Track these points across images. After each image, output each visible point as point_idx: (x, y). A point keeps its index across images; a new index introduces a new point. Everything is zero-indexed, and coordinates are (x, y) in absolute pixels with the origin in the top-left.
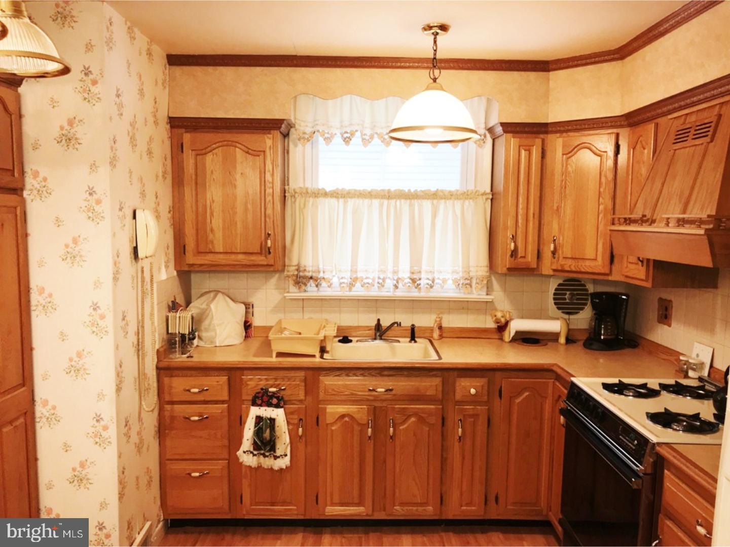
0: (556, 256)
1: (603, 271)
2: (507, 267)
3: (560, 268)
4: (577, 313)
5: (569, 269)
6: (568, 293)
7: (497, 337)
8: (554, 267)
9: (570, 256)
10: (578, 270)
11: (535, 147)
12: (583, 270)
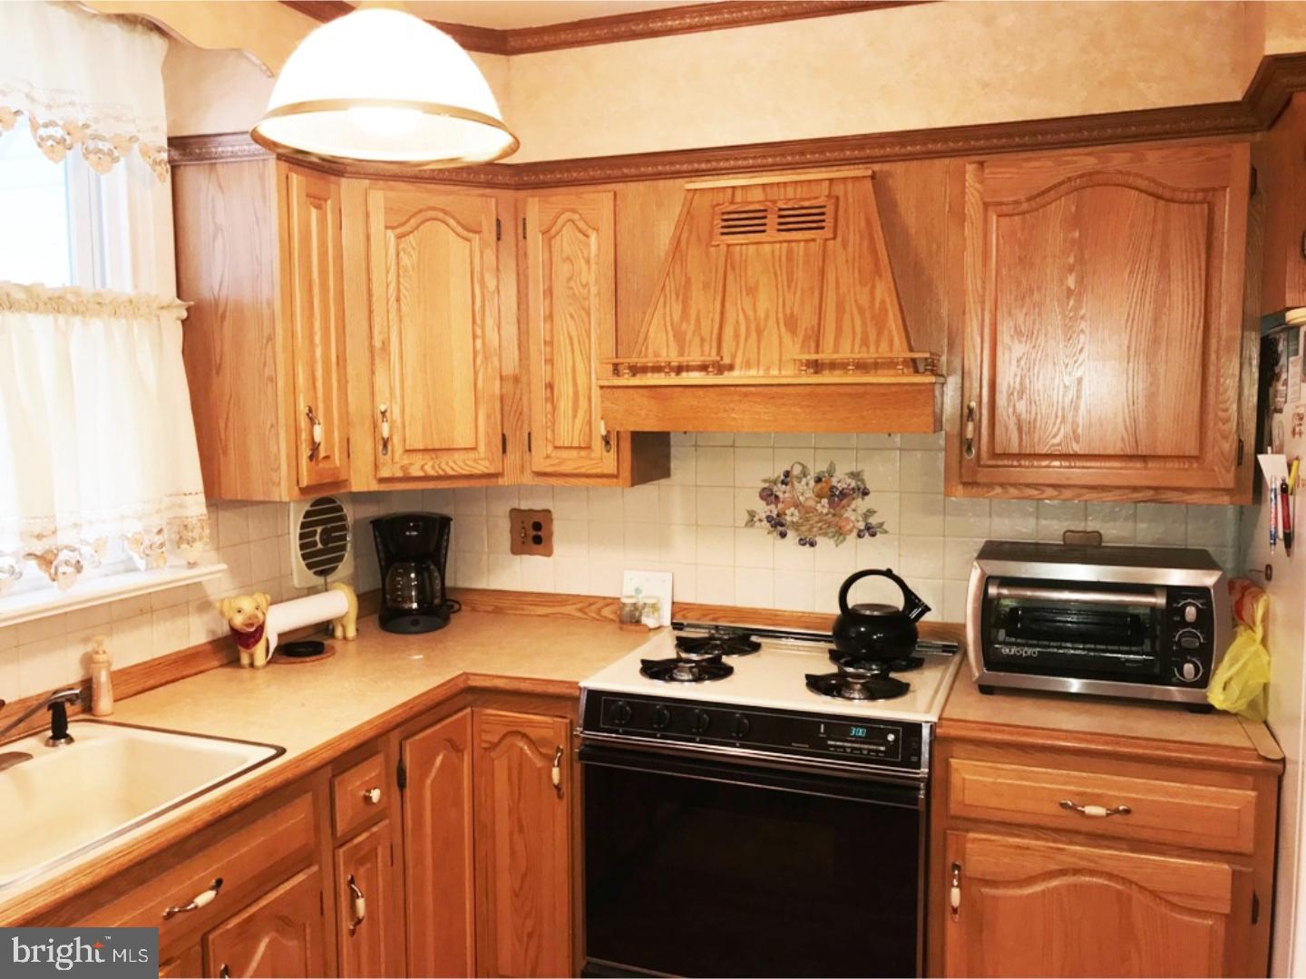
0: (389, 447)
1: (492, 471)
2: (304, 483)
3: (399, 474)
4: (334, 569)
5: (421, 474)
6: (319, 529)
7: (216, 663)
8: (385, 473)
9: (422, 447)
10: (442, 473)
11: (329, 202)
12: (451, 473)
